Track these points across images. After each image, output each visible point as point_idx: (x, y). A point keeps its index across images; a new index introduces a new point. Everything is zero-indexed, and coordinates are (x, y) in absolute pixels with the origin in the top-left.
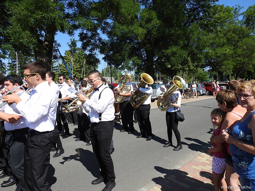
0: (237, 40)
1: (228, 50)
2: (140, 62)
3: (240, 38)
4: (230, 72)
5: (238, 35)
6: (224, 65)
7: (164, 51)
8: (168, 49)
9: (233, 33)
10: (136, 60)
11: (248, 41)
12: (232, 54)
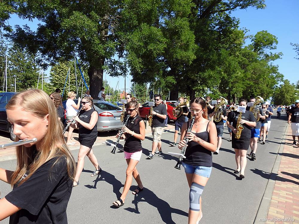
0: (247, 64)
1: (240, 73)
2: (174, 82)
3: (249, 62)
4: (240, 95)
5: (248, 59)
6: (235, 88)
7: (200, 73)
8: (205, 72)
9: (243, 56)
10: (171, 79)
11: (257, 65)
12: (243, 77)
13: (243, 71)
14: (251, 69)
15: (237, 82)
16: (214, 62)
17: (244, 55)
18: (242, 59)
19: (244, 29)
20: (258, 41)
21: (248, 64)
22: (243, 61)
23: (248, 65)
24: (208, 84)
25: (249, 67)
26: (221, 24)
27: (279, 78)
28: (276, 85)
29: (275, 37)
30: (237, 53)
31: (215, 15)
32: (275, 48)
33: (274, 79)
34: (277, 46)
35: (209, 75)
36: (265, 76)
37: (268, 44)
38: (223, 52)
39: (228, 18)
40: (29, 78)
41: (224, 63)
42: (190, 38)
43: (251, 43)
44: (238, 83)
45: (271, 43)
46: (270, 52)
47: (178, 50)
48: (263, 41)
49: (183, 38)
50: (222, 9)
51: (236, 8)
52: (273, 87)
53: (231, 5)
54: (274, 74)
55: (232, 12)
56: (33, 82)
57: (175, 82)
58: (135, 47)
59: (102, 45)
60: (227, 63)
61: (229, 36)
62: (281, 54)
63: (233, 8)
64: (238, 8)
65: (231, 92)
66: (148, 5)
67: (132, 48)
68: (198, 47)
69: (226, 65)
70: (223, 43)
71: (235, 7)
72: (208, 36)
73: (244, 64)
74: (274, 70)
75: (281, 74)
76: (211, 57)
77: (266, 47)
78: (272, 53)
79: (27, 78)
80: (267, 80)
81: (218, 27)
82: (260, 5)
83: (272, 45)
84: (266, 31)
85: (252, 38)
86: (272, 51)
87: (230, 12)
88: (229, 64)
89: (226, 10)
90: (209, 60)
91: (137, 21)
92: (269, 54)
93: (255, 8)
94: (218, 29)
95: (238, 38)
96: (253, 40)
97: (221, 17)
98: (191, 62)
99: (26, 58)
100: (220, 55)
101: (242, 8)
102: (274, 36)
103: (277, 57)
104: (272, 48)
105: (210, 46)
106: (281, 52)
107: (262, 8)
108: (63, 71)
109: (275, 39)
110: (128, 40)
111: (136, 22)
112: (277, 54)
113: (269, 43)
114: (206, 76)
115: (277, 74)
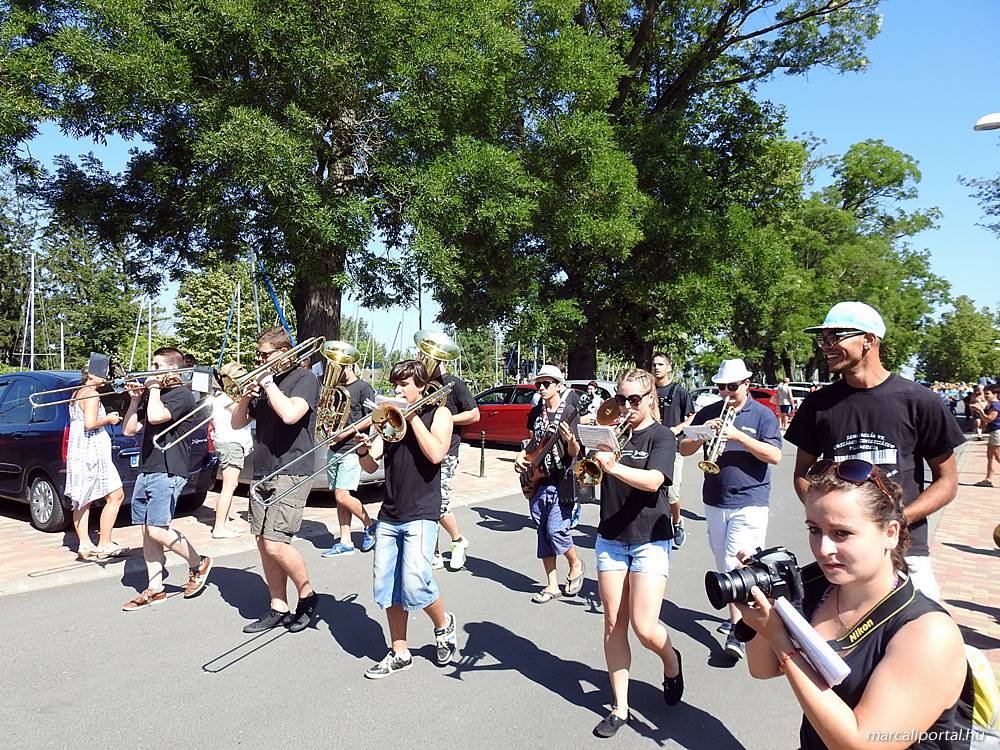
2: (579, 317)
3: (830, 242)
4: (806, 353)
5: (825, 233)
6: (785, 329)
7: (662, 287)
8: (679, 282)
9: (809, 226)
10: (567, 309)
11: (856, 253)
12: (811, 294)
13: (811, 273)
14: (835, 265)
15: (794, 311)
16: (706, 249)
17: (811, 222)
18: (803, 233)
19: (806, 138)
20: (856, 175)
21: (827, 251)
22: (807, 241)
23: (825, 253)
24: (689, 319)
25: (830, 261)
26: (727, 125)
27: (936, 292)
28: (928, 315)
29: (911, 159)
30: (786, 217)
31: (706, 96)
32: (913, 195)
33: (916, 295)
34: (918, 186)
35: (692, 291)
36: (887, 288)
37: (889, 183)
38: (735, 213)
39: (746, 104)
40: (108, 324)
41: (740, 251)
42: (618, 176)
43: (832, 181)
44: (796, 315)
45: (898, 180)
46: (898, 209)
47: (582, 217)
48: (871, 174)
49: (596, 175)
50: (728, 77)
51: (771, 72)
52: (918, 322)
53: (757, 62)
54: (919, 281)
55: (759, 85)
56: (120, 334)
57: (583, 319)
58: (437, 210)
59: (329, 209)
60: (748, 250)
61: (753, 163)
62: (936, 212)
63: (762, 74)
64: (778, 71)
65: (774, 344)
66: (475, 79)
67: (426, 215)
68: (652, 202)
69: (747, 255)
70: (735, 185)
71: (770, 69)
72: (683, 165)
73: (813, 252)
74: (915, 265)
75: (939, 280)
76: (695, 232)
77: (882, 193)
78: (903, 212)
79: (102, 323)
80: (891, 299)
81: (717, 134)
82: (849, 59)
83: (900, 184)
84: (880, 141)
85: (835, 165)
86: (903, 204)
87: (752, 87)
88: (757, 255)
89: (740, 80)
90: (690, 242)
91: (438, 129)
92: (896, 216)
93: (835, 68)
94: (717, 141)
95: (785, 168)
96: (838, 172)
97: (724, 103)
98: (627, 253)
99: (99, 257)
100: (723, 225)
101: (791, 72)
102: (906, 156)
103: (923, 222)
104: (903, 194)
105: (692, 198)
106: (937, 208)
107: (856, 70)
108: (217, 294)
109: (909, 167)
110: (414, 191)
111: (437, 135)
112: (922, 213)
113: (892, 177)
114: (681, 294)
115: (926, 279)
